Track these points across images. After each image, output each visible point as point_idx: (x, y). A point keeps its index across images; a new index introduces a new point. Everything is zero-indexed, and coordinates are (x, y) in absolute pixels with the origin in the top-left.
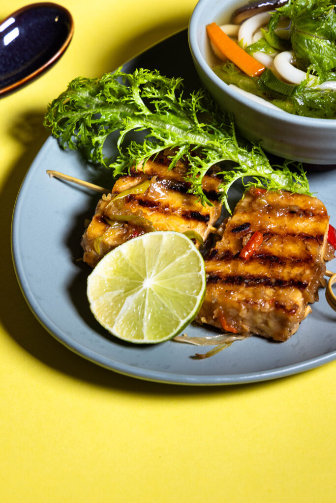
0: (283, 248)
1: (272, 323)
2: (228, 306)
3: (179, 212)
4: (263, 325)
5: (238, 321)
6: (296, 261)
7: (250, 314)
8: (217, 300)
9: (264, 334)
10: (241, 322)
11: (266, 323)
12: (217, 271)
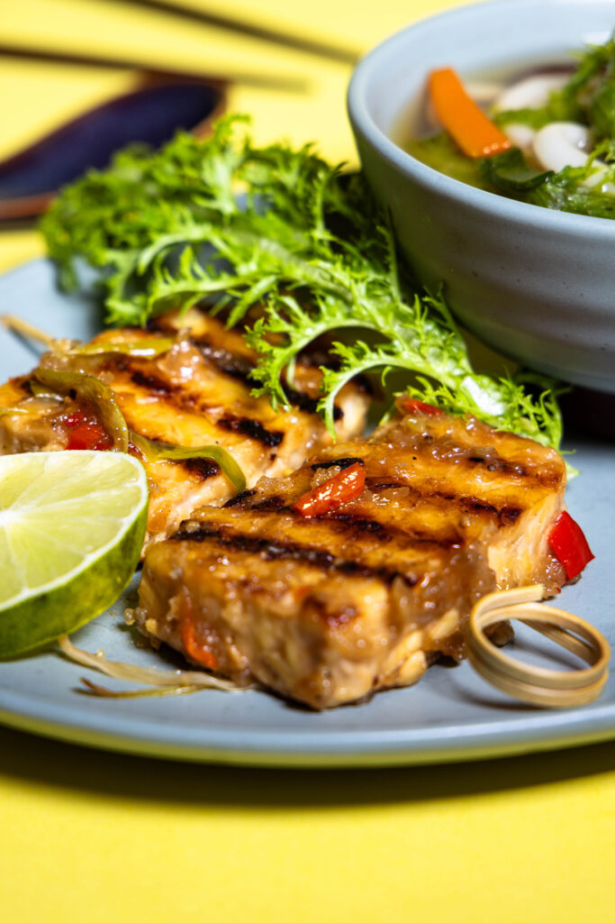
0: (407, 515)
1: (295, 651)
2: (204, 589)
3: (216, 413)
4: (276, 656)
5: (222, 638)
6: (422, 540)
7: (249, 619)
8: (184, 572)
9: (278, 686)
10: (229, 640)
11: (281, 649)
12: (222, 525)
